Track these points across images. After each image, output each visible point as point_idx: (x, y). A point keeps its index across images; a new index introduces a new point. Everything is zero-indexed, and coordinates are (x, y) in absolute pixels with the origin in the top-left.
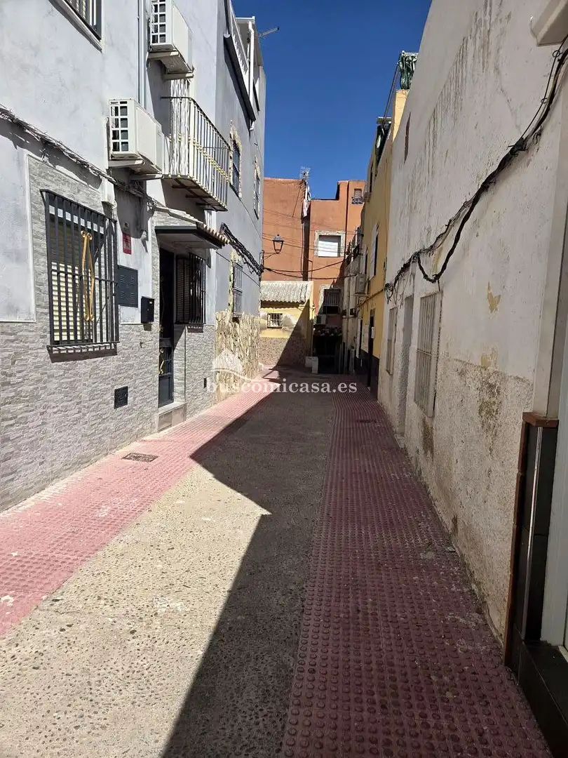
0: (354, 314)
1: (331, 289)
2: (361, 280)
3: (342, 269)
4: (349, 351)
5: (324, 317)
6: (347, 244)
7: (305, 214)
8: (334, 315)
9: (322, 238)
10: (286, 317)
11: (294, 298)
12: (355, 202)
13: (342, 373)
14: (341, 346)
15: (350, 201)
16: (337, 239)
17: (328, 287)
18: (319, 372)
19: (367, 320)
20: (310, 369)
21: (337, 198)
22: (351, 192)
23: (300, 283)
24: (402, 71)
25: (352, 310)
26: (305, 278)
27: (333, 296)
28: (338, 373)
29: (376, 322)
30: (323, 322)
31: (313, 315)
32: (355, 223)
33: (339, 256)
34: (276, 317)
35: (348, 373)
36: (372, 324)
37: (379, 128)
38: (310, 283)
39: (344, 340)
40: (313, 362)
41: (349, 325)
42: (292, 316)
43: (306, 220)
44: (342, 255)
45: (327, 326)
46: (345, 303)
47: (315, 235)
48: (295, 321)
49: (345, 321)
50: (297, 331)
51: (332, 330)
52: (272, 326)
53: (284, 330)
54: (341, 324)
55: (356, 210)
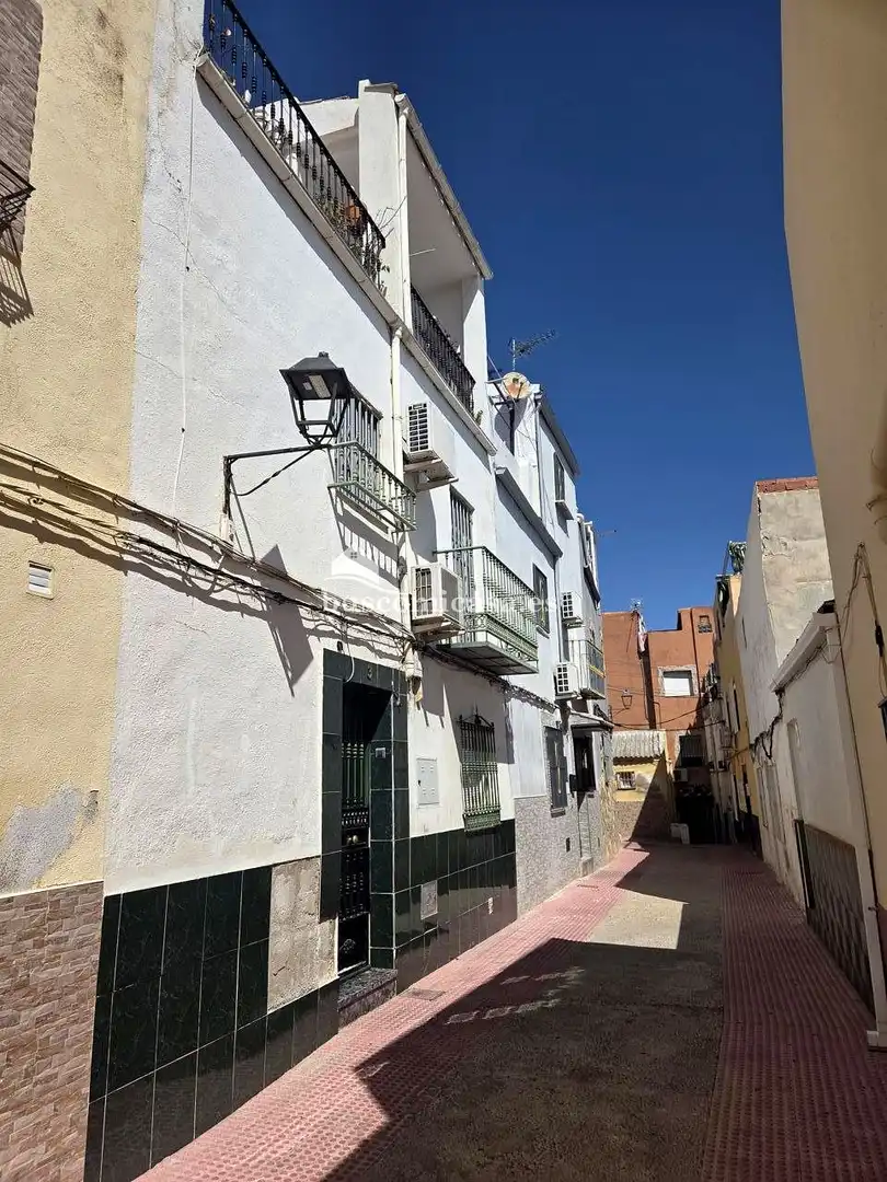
0: (725, 767)
1: (687, 735)
2: (726, 733)
3: (699, 709)
4: (726, 815)
5: (684, 771)
6: (701, 679)
7: (643, 649)
8: (697, 768)
9: (667, 674)
10: (639, 775)
11: (645, 752)
12: (703, 630)
13: (719, 843)
14: (714, 810)
15: (696, 630)
16: (687, 674)
17: (683, 733)
18: (692, 842)
19: (740, 776)
20: (679, 840)
21: (680, 627)
22: (696, 619)
23: (649, 734)
24: (732, 557)
25: (720, 762)
26: (653, 726)
27: (692, 745)
28: (714, 843)
29: (748, 778)
30: (684, 778)
31: (670, 769)
32: (707, 657)
33: (692, 694)
34: (627, 776)
35: (728, 842)
36: (746, 781)
37: (719, 584)
38: (662, 734)
39: (717, 800)
40: (682, 831)
41: (718, 780)
42: (646, 773)
43: (645, 655)
44: (696, 693)
45: (691, 783)
46: (710, 754)
47: (657, 671)
48: (649, 779)
49: (714, 777)
50: (653, 792)
51: (698, 789)
52: (623, 787)
53: (639, 792)
54: (709, 780)
55: (706, 642)
